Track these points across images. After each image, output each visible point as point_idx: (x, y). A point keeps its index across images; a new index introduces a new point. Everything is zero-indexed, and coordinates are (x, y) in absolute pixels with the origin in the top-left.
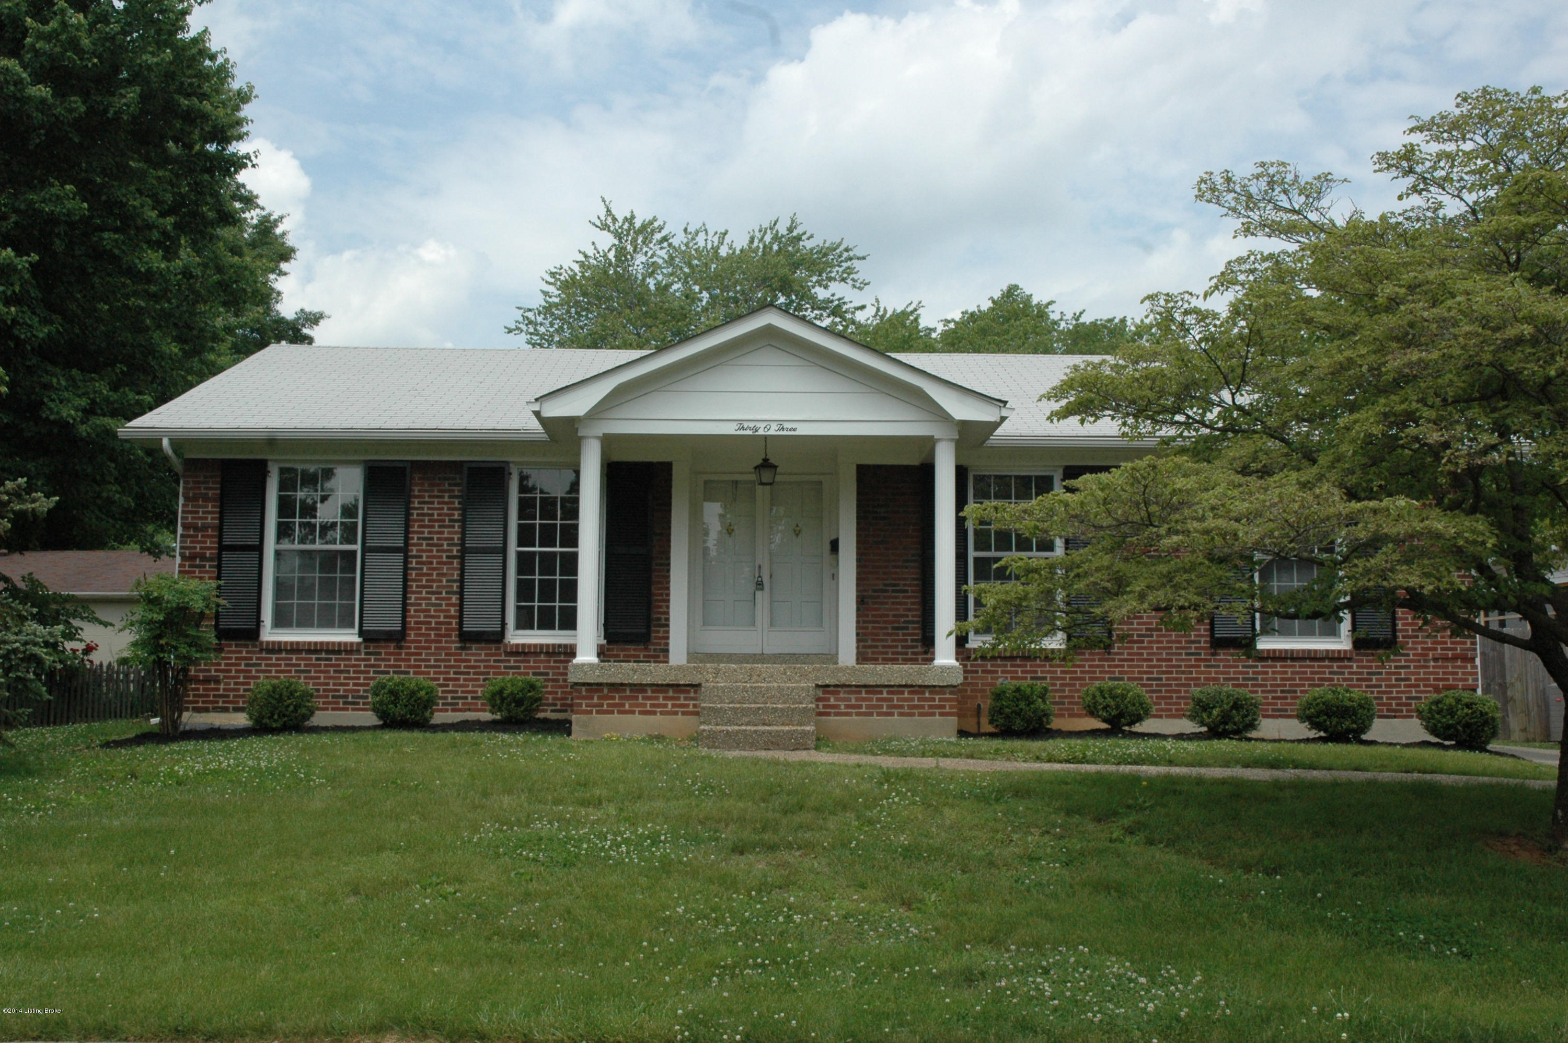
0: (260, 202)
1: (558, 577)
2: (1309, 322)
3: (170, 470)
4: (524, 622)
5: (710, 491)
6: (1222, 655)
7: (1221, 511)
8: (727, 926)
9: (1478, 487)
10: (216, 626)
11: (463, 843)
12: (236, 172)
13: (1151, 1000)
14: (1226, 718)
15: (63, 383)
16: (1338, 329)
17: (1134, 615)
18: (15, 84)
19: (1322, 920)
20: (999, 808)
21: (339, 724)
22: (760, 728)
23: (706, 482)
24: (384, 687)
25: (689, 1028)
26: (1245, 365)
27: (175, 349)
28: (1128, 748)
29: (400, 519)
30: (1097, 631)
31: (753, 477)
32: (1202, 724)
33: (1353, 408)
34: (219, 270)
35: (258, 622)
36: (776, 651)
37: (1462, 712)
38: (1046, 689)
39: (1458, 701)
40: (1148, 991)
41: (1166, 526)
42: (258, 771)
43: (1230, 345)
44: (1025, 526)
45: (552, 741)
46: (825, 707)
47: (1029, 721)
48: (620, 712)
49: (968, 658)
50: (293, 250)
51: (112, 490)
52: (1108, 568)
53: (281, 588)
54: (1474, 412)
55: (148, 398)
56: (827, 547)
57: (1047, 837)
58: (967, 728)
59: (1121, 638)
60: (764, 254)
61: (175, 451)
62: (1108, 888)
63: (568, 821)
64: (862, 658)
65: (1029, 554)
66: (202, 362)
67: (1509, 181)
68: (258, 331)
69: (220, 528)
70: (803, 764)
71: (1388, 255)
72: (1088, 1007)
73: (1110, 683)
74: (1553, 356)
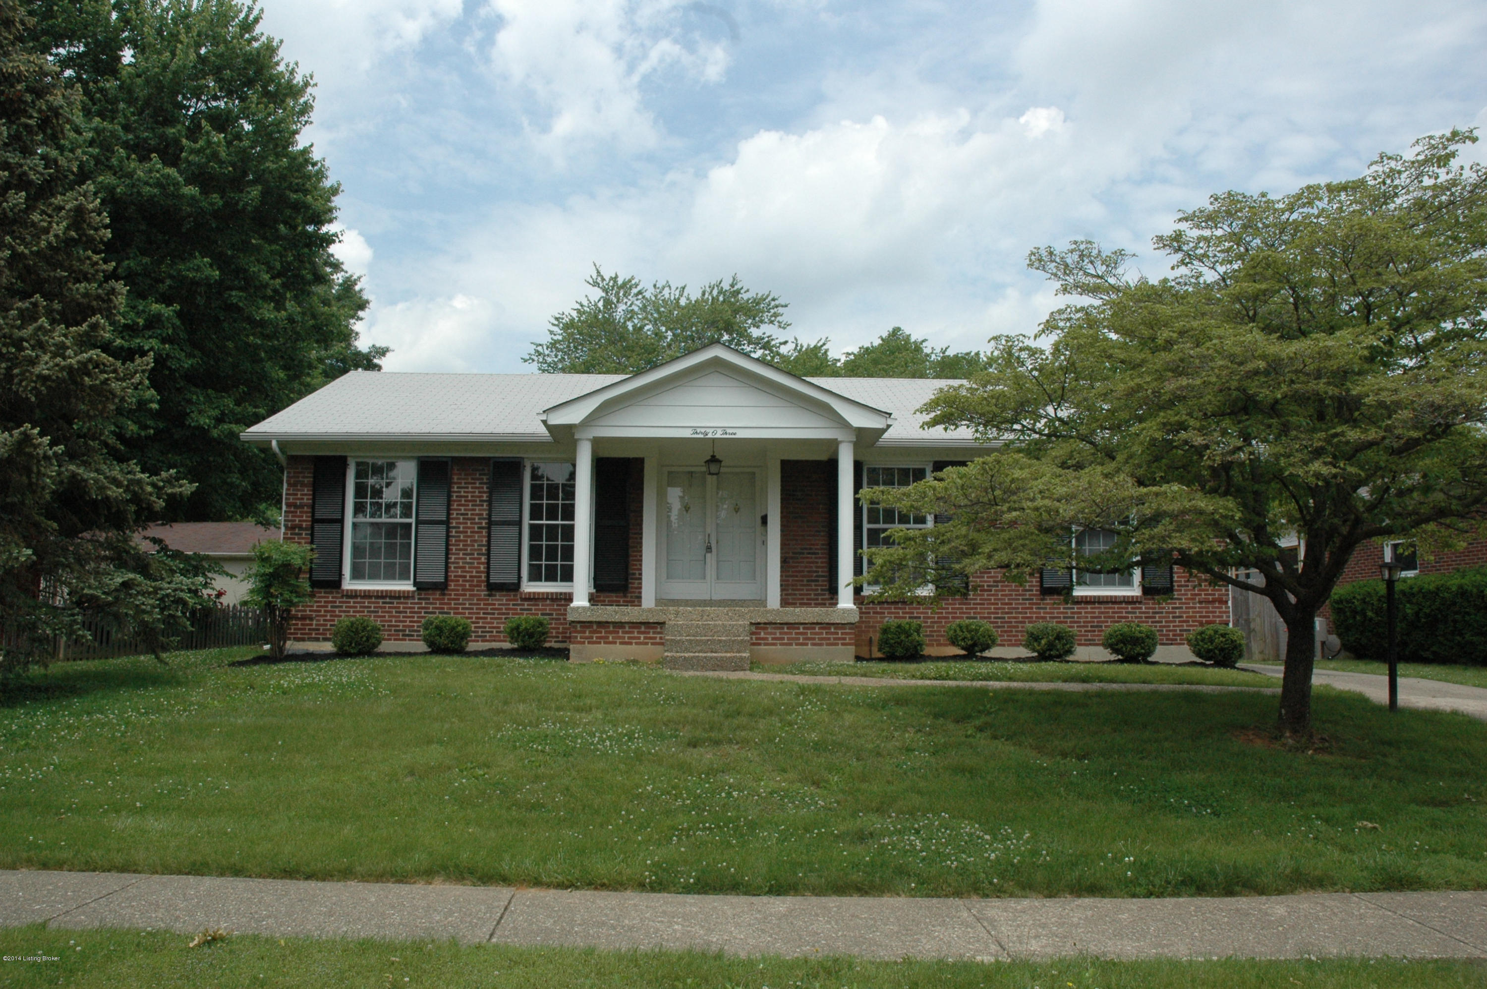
0: (344, 267)
1: (559, 543)
2: (1110, 357)
3: (277, 463)
4: (535, 576)
5: (672, 479)
6: (1048, 600)
7: (1047, 494)
8: (684, 800)
9: (1229, 478)
10: (310, 578)
11: (490, 738)
12: (328, 246)
13: (993, 851)
14: (1051, 646)
15: (202, 399)
16: (1130, 363)
17: (986, 570)
18: (174, 185)
19: (1117, 792)
20: (885, 713)
21: (399, 650)
22: (709, 654)
23: (670, 473)
24: (432, 623)
25: (656, 874)
26: (1063, 388)
27: (282, 375)
28: (979, 668)
29: (443, 500)
30: (957, 582)
31: (704, 469)
32: (1034, 650)
33: (1141, 419)
34: (314, 316)
35: (340, 575)
36: (723, 598)
37: (1219, 640)
38: (920, 626)
39: (1216, 632)
40: (991, 845)
41: (1007, 505)
42: (341, 685)
43: (1053, 374)
44: (903, 506)
45: (555, 664)
46: (757, 639)
47: (907, 650)
48: (605, 643)
49: (862, 603)
50: (367, 302)
51: (235, 478)
52: (965, 536)
53: (357, 551)
54: (1226, 423)
55: (262, 411)
56: (759, 521)
57: (919, 734)
58: (862, 655)
59: (975, 589)
60: (713, 303)
61: (281, 449)
62: (963, 771)
63: (567, 723)
64: (784, 603)
65: (908, 526)
66: (301, 384)
67: (1247, 258)
68: (342, 361)
69: (313, 507)
70: (741, 682)
71: (1164, 310)
72: (948, 857)
73: (967, 621)
74: (1279, 384)
